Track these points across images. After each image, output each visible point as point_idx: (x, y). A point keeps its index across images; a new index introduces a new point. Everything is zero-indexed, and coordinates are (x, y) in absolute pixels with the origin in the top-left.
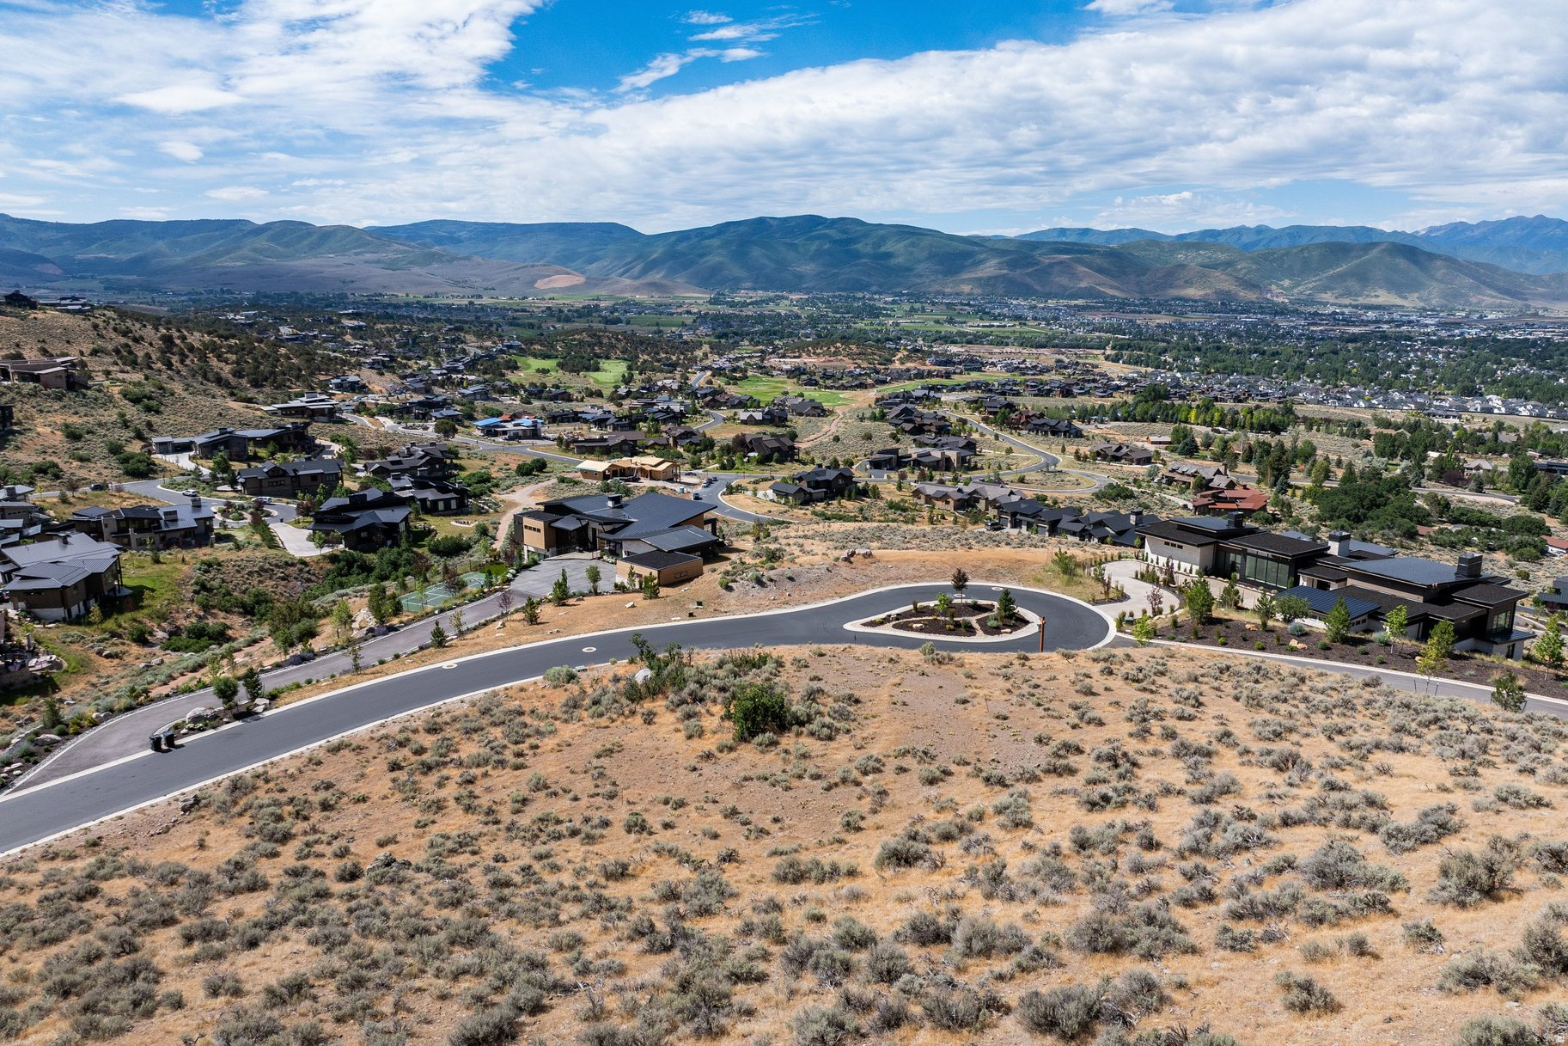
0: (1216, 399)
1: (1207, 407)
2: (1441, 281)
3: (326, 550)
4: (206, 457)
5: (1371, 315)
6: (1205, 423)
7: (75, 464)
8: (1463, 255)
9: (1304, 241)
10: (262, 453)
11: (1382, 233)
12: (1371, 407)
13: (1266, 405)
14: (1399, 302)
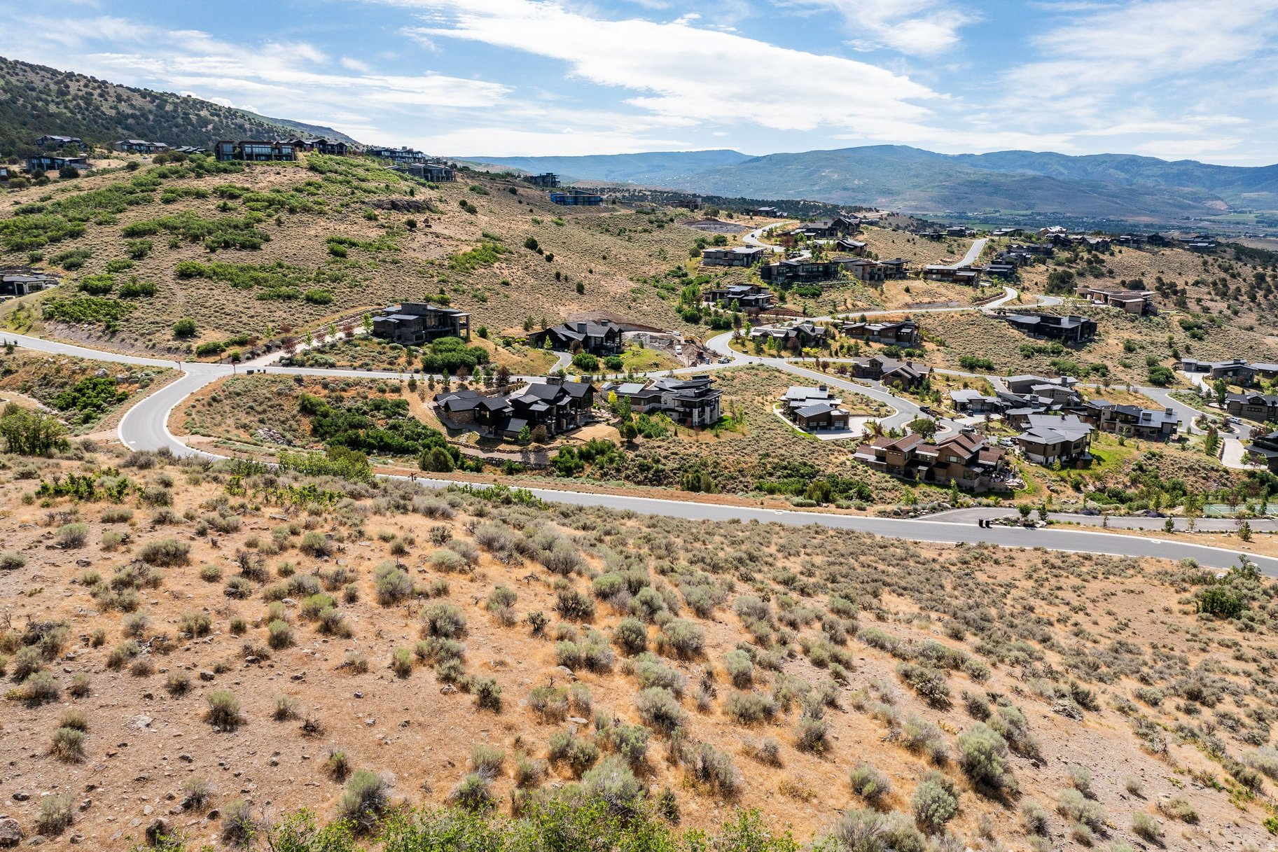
3: (1249, 467)
4: (1215, 378)
7: (1121, 368)
10: (1265, 382)
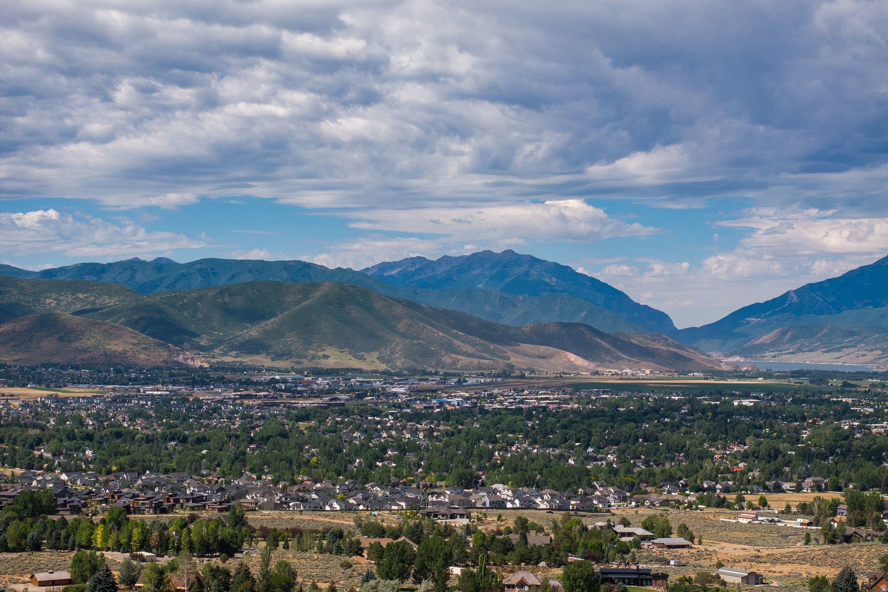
0: (128, 510)
1: (118, 521)
2: (404, 335)
5: (323, 382)
6: (119, 547)
8: (429, 300)
9: (223, 280)
11: (323, 270)
12: (349, 509)
13: (204, 515)
14: (355, 364)
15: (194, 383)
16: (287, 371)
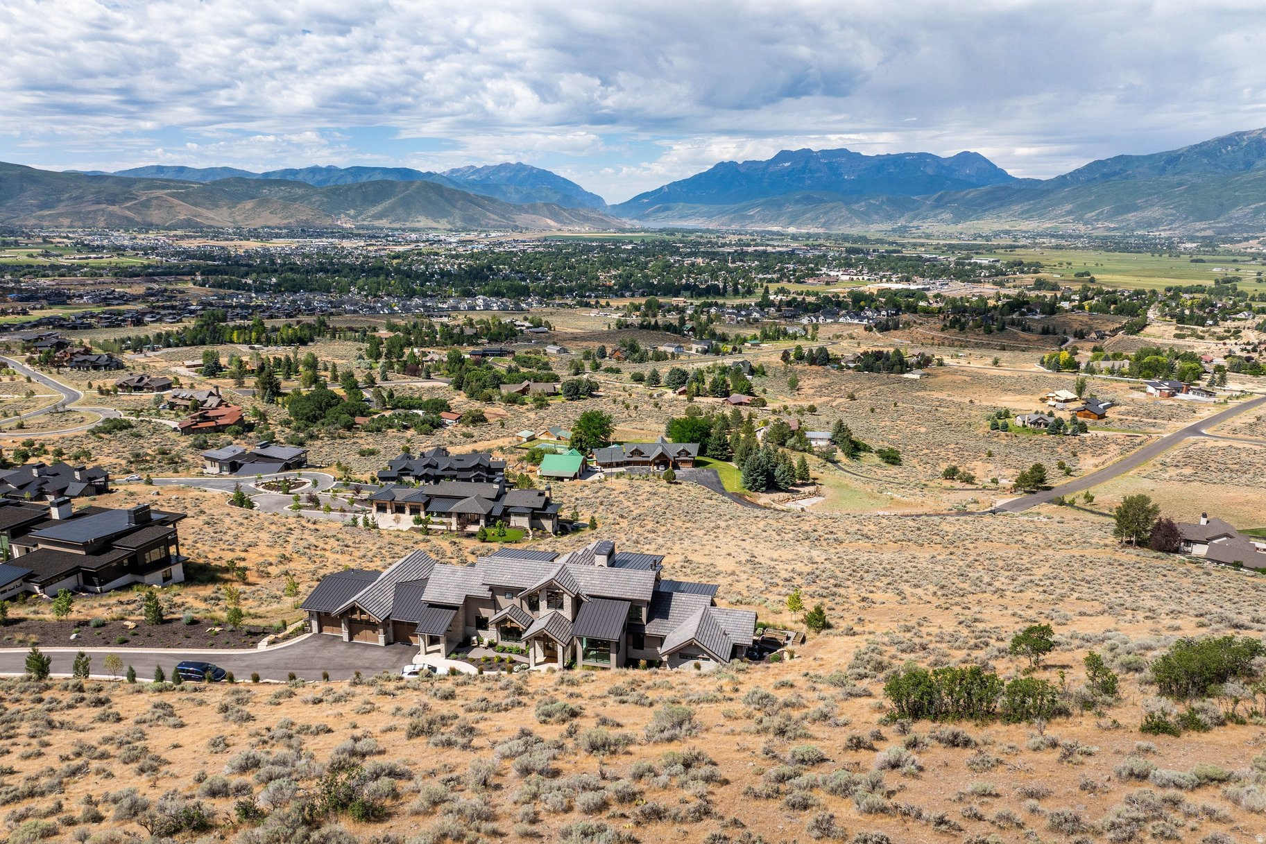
2: (460, 210)
5: (414, 236)
9: (364, 179)
14: (434, 225)
15: (344, 237)
16: (397, 230)
